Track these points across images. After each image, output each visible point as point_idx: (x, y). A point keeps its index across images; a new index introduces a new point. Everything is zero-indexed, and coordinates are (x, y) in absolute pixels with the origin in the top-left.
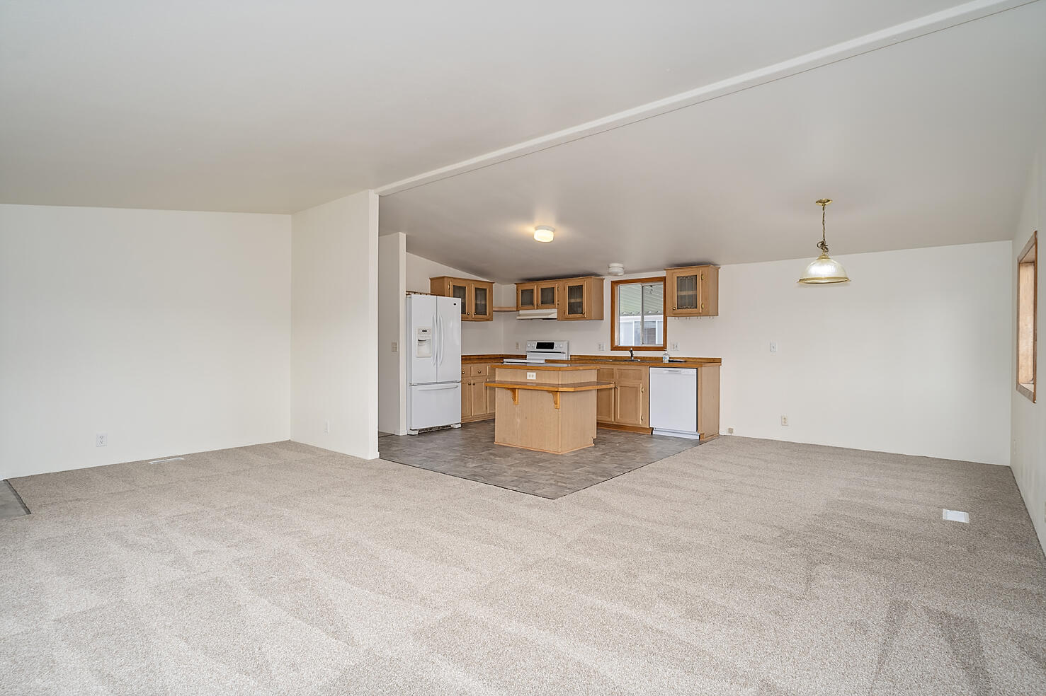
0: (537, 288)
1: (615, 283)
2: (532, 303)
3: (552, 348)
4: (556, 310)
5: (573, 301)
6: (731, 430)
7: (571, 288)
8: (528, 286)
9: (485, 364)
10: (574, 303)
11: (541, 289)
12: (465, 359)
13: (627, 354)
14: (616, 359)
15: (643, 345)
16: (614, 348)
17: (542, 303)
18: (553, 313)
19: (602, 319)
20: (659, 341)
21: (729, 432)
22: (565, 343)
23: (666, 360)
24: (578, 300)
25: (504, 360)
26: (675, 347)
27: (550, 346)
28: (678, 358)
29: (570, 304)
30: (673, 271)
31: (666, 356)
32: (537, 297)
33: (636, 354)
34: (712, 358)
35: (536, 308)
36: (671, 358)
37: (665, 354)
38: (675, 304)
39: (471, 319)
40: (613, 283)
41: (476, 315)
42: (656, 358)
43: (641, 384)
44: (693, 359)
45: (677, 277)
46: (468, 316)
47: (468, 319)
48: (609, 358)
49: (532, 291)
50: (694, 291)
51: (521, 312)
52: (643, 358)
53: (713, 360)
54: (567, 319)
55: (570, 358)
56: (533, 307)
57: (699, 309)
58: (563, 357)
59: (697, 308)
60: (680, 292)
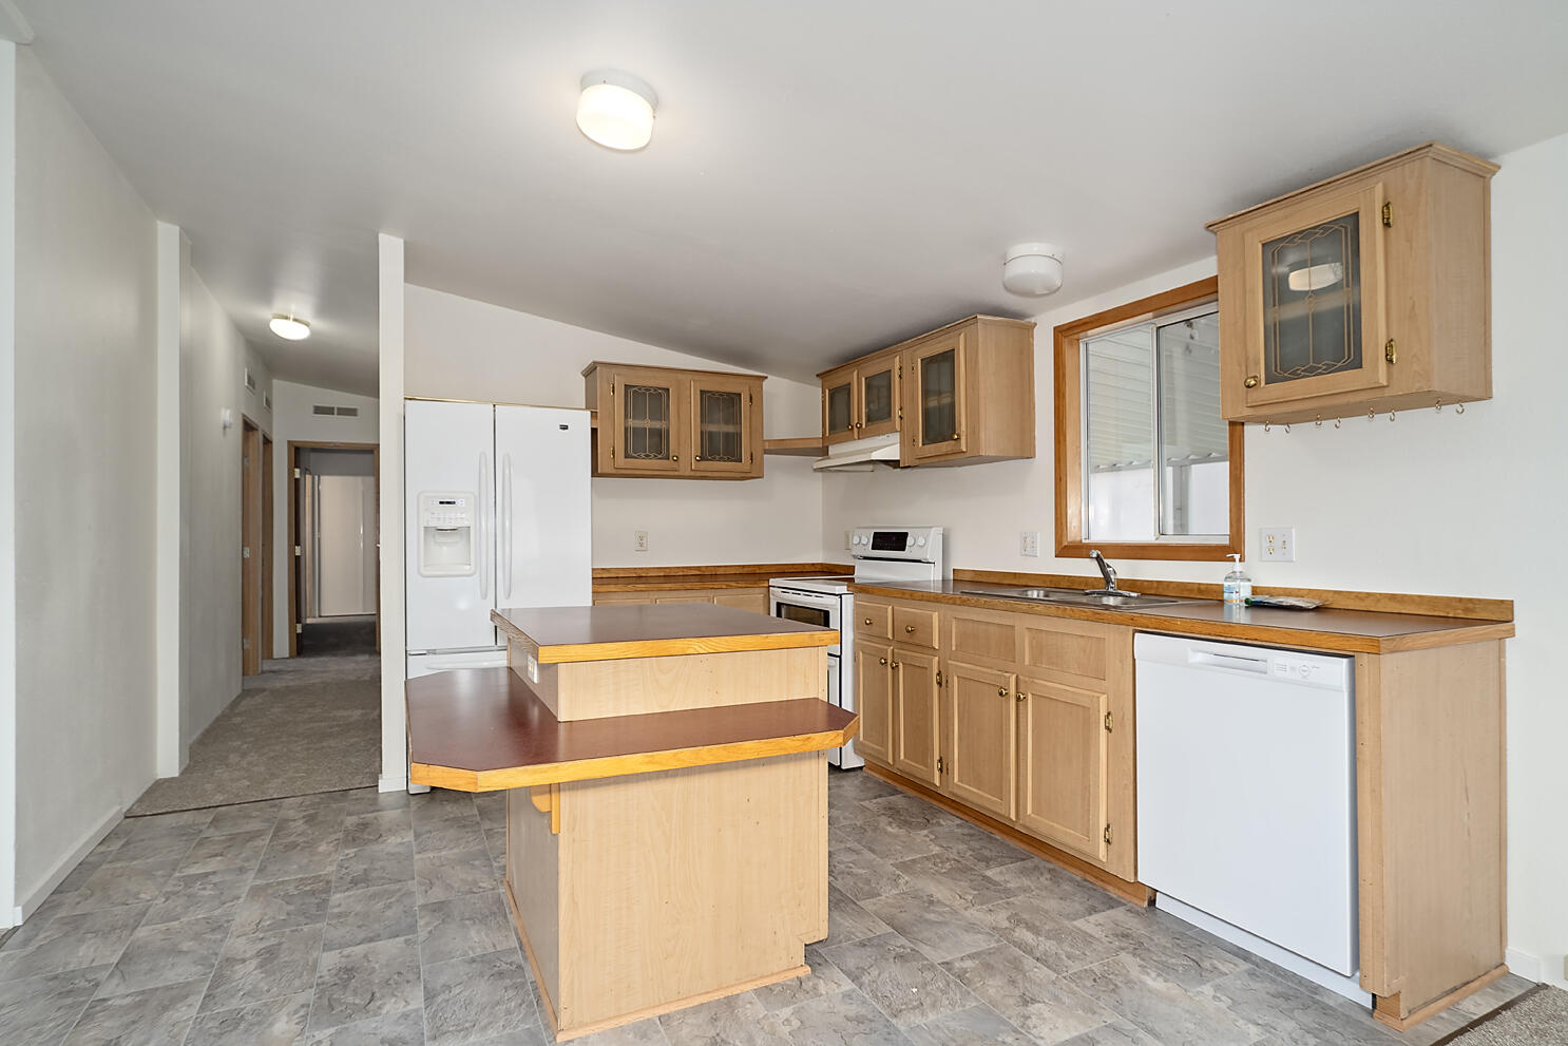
0: (858, 383)
1: (1064, 334)
2: (849, 424)
3: (903, 548)
4: (896, 437)
5: (932, 401)
7: (928, 362)
8: (838, 380)
9: (711, 593)
10: (935, 409)
11: (865, 380)
12: (604, 580)
13: (1091, 570)
15: (1163, 540)
16: (1067, 550)
17: (869, 419)
18: (888, 447)
19: (1031, 456)
20: (1210, 525)
22: (937, 534)
23: (1235, 601)
24: (945, 399)
25: (772, 582)
26: (1277, 546)
27: (900, 541)
28: (1289, 592)
29: (927, 416)
30: (1244, 223)
31: (1237, 581)
32: (859, 403)
33: (1122, 569)
34: (1470, 600)
35: (856, 437)
36: (1255, 590)
37: (1234, 572)
38: (1257, 363)
39: (688, 473)
40: (1061, 332)
41: (703, 462)
42: (1202, 587)
43: (1103, 699)
44: (1362, 599)
45: (1263, 245)
46: (675, 465)
47: (676, 473)
48: (1051, 581)
49: (847, 388)
50: (1345, 289)
51: (832, 450)
52: (1157, 588)
53: (1472, 611)
54: (922, 461)
55: (952, 577)
56: (849, 433)
57: (1375, 370)
58: (931, 576)
59: (1361, 367)
60: (1277, 307)
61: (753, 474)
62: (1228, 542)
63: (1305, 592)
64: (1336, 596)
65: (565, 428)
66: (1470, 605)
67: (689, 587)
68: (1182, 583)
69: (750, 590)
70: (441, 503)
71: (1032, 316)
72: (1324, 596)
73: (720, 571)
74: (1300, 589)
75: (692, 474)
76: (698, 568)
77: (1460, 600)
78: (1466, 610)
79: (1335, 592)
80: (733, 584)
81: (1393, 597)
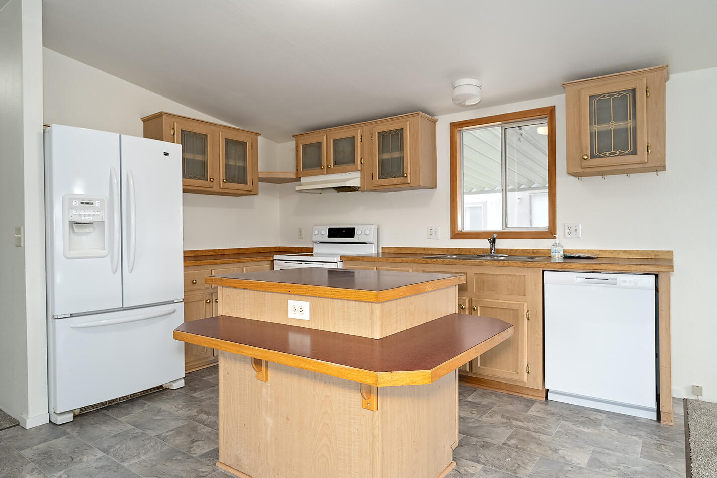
0: (327, 142)
1: (455, 127)
2: (319, 165)
3: (353, 236)
4: (357, 174)
5: (386, 156)
6: (697, 390)
7: (383, 136)
8: (312, 139)
9: (241, 265)
10: (388, 160)
11: (333, 140)
13: (485, 244)
14: (463, 255)
16: (456, 235)
17: (336, 163)
18: (353, 179)
19: (434, 187)
20: (540, 221)
21: (694, 393)
22: (373, 229)
23: (557, 256)
24: (396, 155)
25: (275, 257)
26: (572, 231)
27: (350, 232)
28: (578, 251)
29: (382, 163)
30: (580, 87)
31: (558, 246)
32: (328, 154)
34: (657, 251)
35: (325, 173)
36: (564, 251)
37: (556, 243)
38: (587, 149)
39: (218, 190)
40: (453, 125)
41: (228, 184)
42: (535, 251)
43: (526, 304)
44: (612, 253)
45: (590, 97)
46: (211, 184)
47: (211, 190)
48: (447, 251)
49: (319, 145)
50: (629, 120)
51: (303, 180)
52: (510, 252)
53: (658, 256)
54: (377, 188)
55: (381, 252)
56: (322, 170)
57: (642, 155)
58: (370, 251)
59: (636, 154)
60: (596, 125)
61: (252, 193)
62: (547, 230)
63: (586, 251)
64: (600, 252)
65: (166, 154)
66: (657, 253)
67: (231, 262)
68: (525, 250)
69: (262, 263)
70: (82, 203)
71: (435, 116)
72: (595, 252)
73: (227, 253)
74: (583, 250)
75: (221, 190)
76: (214, 251)
77: (653, 251)
78: (655, 256)
79: (600, 251)
80: (255, 259)
81: (625, 252)
